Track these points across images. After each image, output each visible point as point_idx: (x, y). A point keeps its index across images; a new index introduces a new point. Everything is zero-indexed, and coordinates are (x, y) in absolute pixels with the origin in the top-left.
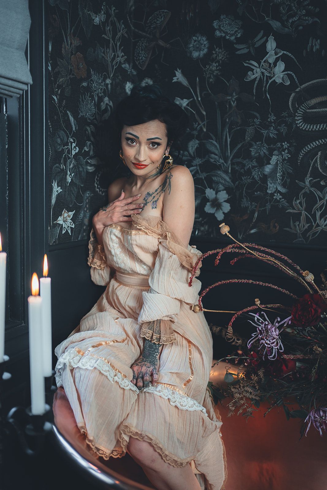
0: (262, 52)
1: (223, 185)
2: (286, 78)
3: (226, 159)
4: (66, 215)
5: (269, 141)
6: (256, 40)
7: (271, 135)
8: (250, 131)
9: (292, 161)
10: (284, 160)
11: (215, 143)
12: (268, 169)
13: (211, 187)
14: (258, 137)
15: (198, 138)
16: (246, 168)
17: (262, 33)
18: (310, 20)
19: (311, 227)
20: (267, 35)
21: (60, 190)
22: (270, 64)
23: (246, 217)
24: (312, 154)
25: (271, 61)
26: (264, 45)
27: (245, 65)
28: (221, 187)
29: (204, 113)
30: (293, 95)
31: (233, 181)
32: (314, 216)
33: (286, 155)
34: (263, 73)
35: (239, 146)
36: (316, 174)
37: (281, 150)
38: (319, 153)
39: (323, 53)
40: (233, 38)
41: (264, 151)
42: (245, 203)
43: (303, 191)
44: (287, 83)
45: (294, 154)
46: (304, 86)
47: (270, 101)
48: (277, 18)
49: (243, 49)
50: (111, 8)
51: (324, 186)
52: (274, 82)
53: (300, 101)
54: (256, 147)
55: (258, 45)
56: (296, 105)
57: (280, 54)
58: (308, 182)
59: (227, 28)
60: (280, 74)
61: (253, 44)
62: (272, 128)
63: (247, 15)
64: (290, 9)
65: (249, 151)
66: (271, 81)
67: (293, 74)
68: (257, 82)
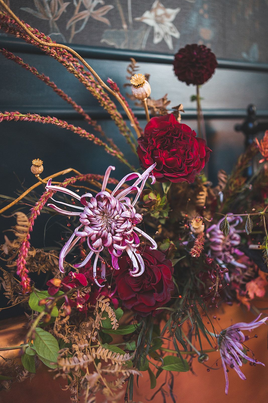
19: (71, 10)
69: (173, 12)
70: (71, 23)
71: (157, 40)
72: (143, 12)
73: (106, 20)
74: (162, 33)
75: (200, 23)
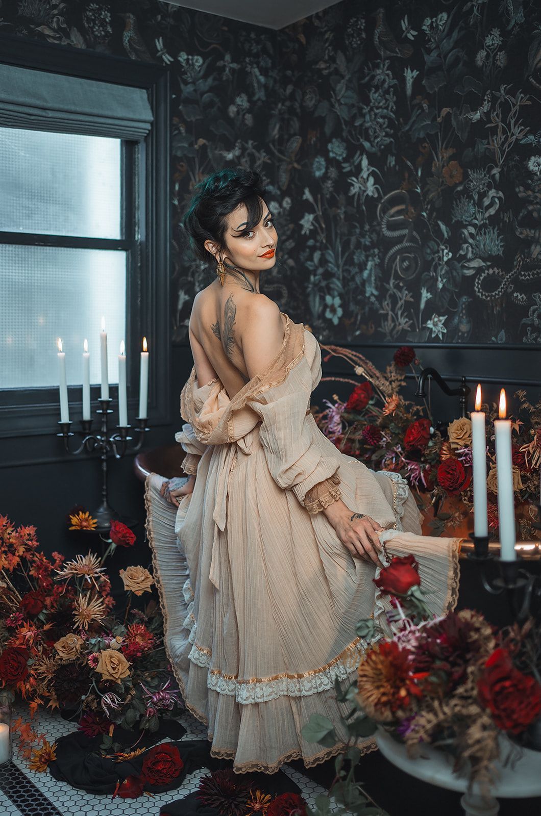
0: (359, 169)
1: (337, 291)
2: (375, 191)
3: (338, 266)
5: (367, 249)
6: (355, 158)
7: (367, 243)
8: (353, 239)
9: (380, 266)
10: (376, 265)
11: (330, 252)
12: (366, 274)
13: (330, 294)
14: (358, 245)
15: (320, 250)
16: (352, 274)
17: (358, 153)
18: (388, 140)
19: (395, 326)
20: (361, 154)
21: (187, 297)
22: (364, 179)
23: (353, 320)
24: (393, 259)
25: (365, 176)
26: (360, 163)
27: (349, 181)
28: (336, 293)
29: (324, 226)
30: (380, 206)
31: (344, 286)
32: (397, 315)
33: (377, 260)
34: (360, 188)
35: (347, 254)
36: (397, 277)
37: (374, 255)
38: (398, 257)
39: (397, 168)
41: (363, 258)
42: (352, 307)
43: (389, 292)
44: (376, 195)
45: (382, 259)
46: (386, 197)
47: (365, 212)
48: (368, 139)
49: (347, 168)
50: (247, 143)
51: (402, 287)
52: (367, 195)
53: (384, 210)
54: (357, 254)
55: (356, 163)
56: (382, 215)
57: (370, 170)
58: (391, 285)
59: (337, 149)
60: (371, 188)
61: (354, 162)
62: (367, 237)
63: (349, 137)
64: (375, 132)
65: (353, 259)
66: (365, 194)
67: (379, 188)
68: (356, 196)
69: (443, 319)
70: (395, 332)
71: (433, 335)
72: (427, 321)
73: (409, 329)
74: (436, 331)
75: (460, 322)
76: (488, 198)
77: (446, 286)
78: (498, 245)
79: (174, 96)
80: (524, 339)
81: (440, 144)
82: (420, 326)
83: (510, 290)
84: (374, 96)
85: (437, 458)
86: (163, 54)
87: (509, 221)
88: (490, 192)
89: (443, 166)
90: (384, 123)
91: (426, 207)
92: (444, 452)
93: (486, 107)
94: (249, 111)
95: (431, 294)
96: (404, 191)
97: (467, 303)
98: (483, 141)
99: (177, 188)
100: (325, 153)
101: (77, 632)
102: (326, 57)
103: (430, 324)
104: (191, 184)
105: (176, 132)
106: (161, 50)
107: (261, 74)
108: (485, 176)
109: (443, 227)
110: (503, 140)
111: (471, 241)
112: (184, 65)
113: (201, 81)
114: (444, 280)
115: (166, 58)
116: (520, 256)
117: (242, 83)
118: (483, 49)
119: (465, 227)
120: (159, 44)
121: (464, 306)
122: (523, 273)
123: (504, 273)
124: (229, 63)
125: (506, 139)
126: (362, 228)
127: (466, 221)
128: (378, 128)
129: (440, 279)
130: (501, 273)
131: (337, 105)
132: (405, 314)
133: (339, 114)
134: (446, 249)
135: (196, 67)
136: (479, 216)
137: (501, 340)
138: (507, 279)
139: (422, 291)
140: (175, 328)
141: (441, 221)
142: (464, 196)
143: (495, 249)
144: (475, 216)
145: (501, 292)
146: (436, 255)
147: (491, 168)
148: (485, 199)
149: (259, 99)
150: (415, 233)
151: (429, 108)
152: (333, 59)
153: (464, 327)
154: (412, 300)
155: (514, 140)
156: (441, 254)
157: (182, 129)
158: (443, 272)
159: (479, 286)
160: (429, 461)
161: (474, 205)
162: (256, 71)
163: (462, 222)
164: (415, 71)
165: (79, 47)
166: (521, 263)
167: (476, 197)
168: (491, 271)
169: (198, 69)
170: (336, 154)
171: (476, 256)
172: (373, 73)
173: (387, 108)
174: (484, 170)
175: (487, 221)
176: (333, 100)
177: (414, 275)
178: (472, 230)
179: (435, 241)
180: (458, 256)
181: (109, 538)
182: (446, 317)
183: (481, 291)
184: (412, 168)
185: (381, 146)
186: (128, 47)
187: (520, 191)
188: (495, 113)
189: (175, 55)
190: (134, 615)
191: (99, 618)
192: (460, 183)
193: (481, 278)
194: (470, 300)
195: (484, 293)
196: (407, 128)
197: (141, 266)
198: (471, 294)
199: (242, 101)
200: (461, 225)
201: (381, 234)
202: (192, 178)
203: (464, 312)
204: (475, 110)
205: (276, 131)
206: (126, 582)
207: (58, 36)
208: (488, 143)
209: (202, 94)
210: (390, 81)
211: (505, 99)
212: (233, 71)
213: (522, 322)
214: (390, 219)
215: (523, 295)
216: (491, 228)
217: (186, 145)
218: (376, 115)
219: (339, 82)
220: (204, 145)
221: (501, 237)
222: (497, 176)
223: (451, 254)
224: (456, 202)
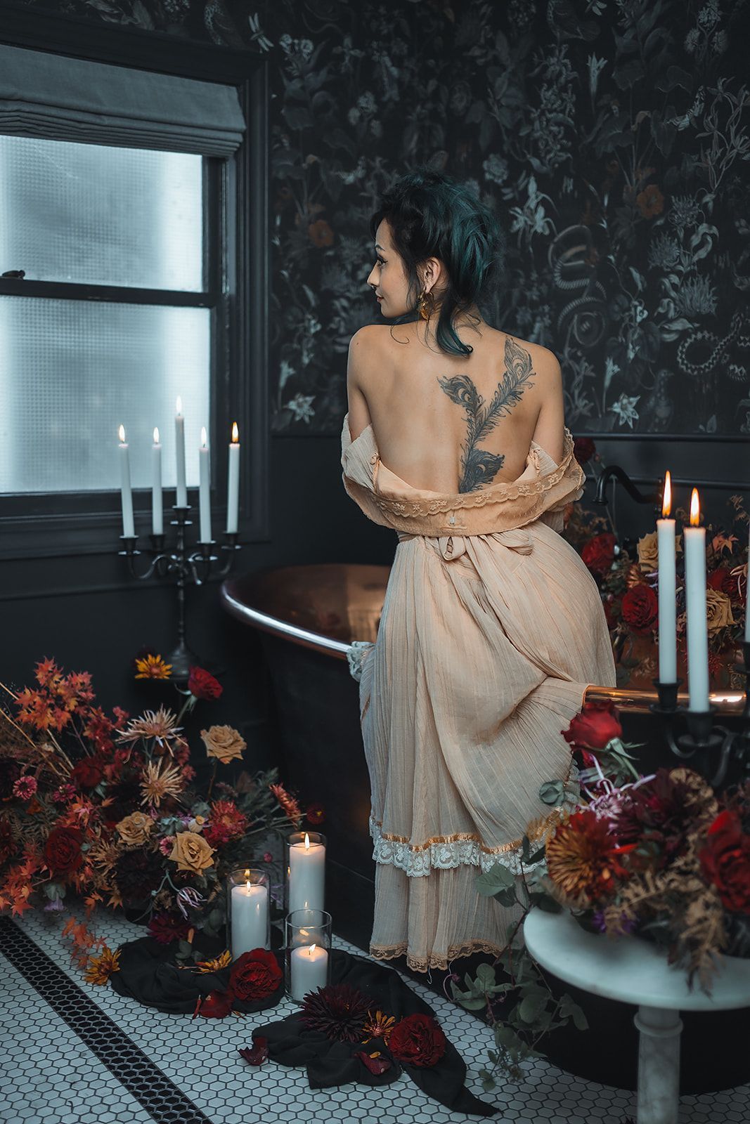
0: (524, 196)
2: (546, 226)
4: (301, 400)
5: (533, 305)
6: (520, 181)
7: (535, 298)
8: (516, 292)
9: (551, 328)
10: (545, 327)
14: (523, 301)
17: (524, 174)
18: (564, 156)
19: (570, 410)
20: (528, 176)
21: (291, 371)
22: (531, 210)
24: (569, 318)
25: (533, 206)
26: (526, 188)
27: (512, 212)
30: (552, 247)
32: (572, 396)
33: (547, 321)
34: (526, 222)
35: (507, 312)
36: (574, 344)
37: (543, 314)
38: (576, 317)
39: (576, 194)
40: (500, 181)
41: (528, 317)
44: (547, 232)
45: (554, 320)
46: (561, 235)
47: (532, 256)
48: (537, 155)
49: (508, 194)
50: (374, 160)
51: (581, 357)
52: (536, 232)
53: (558, 253)
54: (521, 313)
55: (521, 187)
56: (555, 259)
57: (540, 198)
58: (566, 355)
59: (495, 169)
60: (540, 222)
61: (517, 187)
62: (534, 289)
63: (512, 152)
64: (547, 144)
65: (515, 319)
66: (532, 231)
67: (552, 222)
68: (521, 233)
69: (634, 400)
71: (621, 423)
72: (613, 403)
73: (589, 414)
74: (625, 417)
75: (657, 404)
76: (698, 234)
77: (639, 355)
78: (709, 300)
79: (274, 96)
80: (742, 427)
81: (634, 161)
82: (604, 411)
83: (724, 361)
84: (547, 94)
85: (623, 586)
86: (259, 37)
87: (725, 266)
88: (700, 227)
89: (638, 192)
90: (559, 132)
91: (614, 247)
92: (632, 578)
93: (697, 110)
94: (376, 116)
95: (619, 367)
96: (584, 227)
97: (666, 379)
98: (693, 157)
99: (278, 222)
100: (479, 174)
101: (146, 809)
102: (482, 41)
103: (617, 408)
104: (297, 216)
105: (277, 145)
106: (257, 32)
107: (393, 65)
108: (694, 205)
109: (636, 275)
110: (719, 154)
111: (673, 294)
112: (287, 52)
113: (310, 74)
114: (637, 348)
115: (264, 41)
116: (739, 315)
117: (367, 77)
118: (695, 27)
119: (666, 275)
120: (254, 23)
121: (662, 383)
122: (742, 338)
123: (717, 338)
124: (350, 50)
125: (723, 154)
126: (528, 277)
127: (667, 267)
128: (550, 140)
129: (631, 346)
130: (712, 339)
131: (496, 108)
132: (584, 394)
133: (498, 119)
134: (640, 305)
135: (305, 56)
136: (685, 261)
137: (711, 429)
138: (721, 346)
139: (607, 363)
140: (276, 412)
141: (634, 267)
142: (665, 233)
143: (705, 305)
144: (680, 260)
145: (713, 364)
146: (627, 314)
147: (702, 195)
148: (694, 237)
149: (390, 99)
150: (598, 284)
151: (620, 111)
152: (491, 44)
153: (663, 412)
154: (593, 374)
155: (734, 155)
156: (632, 313)
157: (286, 142)
158: (636, 336)
159: (684, 356)
160: (611, 589)
161: (678, 245)
162: (387, 61)
163: (662, 268)
164: (603, 59)
165: (145, 28)
166: (740, 325)
167: (681, 235)
168: (699, 336)
169: (307, 58)
170: (494, 175)
171: (680, 315)
172: (545, 63)
173: (563, 111)
174: (693, 198)
175: (696, 268)
176: (491, 101)
177: (597, 341)
178: (675, 279)
179: (625, 294)
180: (656, 314)
181: (187, 689)
182: (639, 398)
183: (685, 362)
184: (596, 194)
185: (553, 165)
186: (212, 28)
187: (741, 226)
188: (709, 118)
189: (275, 38)
190: (220, 790)
191: (174, 792)
192: (661, 215)
193: (686, 345)
194: (673, 374)
195: (689, 366)
196: (590, 139)
197: (230, 330)
198: (673, 366)
199: (367, 102)
200: (661, 273)
201: (553, 284)
202: (300, 209)
203: (662, 390)
204: (682, 114)
205: (413, 145)
206: (209, 746)
207: (116, 12)
208: (699, 160)
209: (312, 93)
210: (568, 74)
211: (724, 98)
212: (354, 60)
213: (740, 405)
214: (565, 265)
215: (742, 368)
216: (700, 276)
217: (290, 163)
218: (548, 121)
219: (500, 76)
220: (315, 163)
221: (713, 289)
222: (711, 205)
223: (646, 313)
224: (655, 241)
